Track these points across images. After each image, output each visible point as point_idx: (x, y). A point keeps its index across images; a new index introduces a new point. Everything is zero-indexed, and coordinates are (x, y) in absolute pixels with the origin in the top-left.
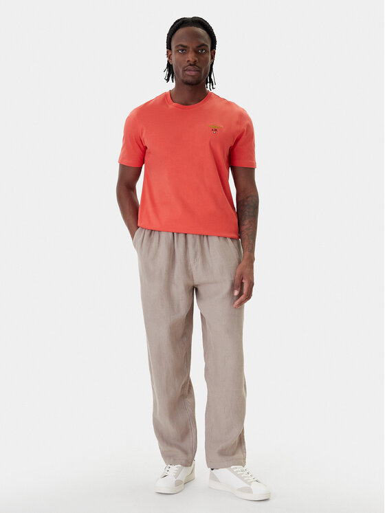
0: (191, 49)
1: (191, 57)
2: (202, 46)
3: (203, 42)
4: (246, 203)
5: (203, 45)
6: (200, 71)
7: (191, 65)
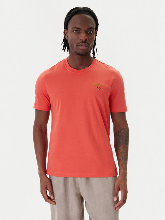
0: (83, 31)
1: (83, 36)
2: (90, 29)
3: (91, 26)
4: (120, 134)
5: (92, 28)
6: (88, 46)
7: (83, 42)
